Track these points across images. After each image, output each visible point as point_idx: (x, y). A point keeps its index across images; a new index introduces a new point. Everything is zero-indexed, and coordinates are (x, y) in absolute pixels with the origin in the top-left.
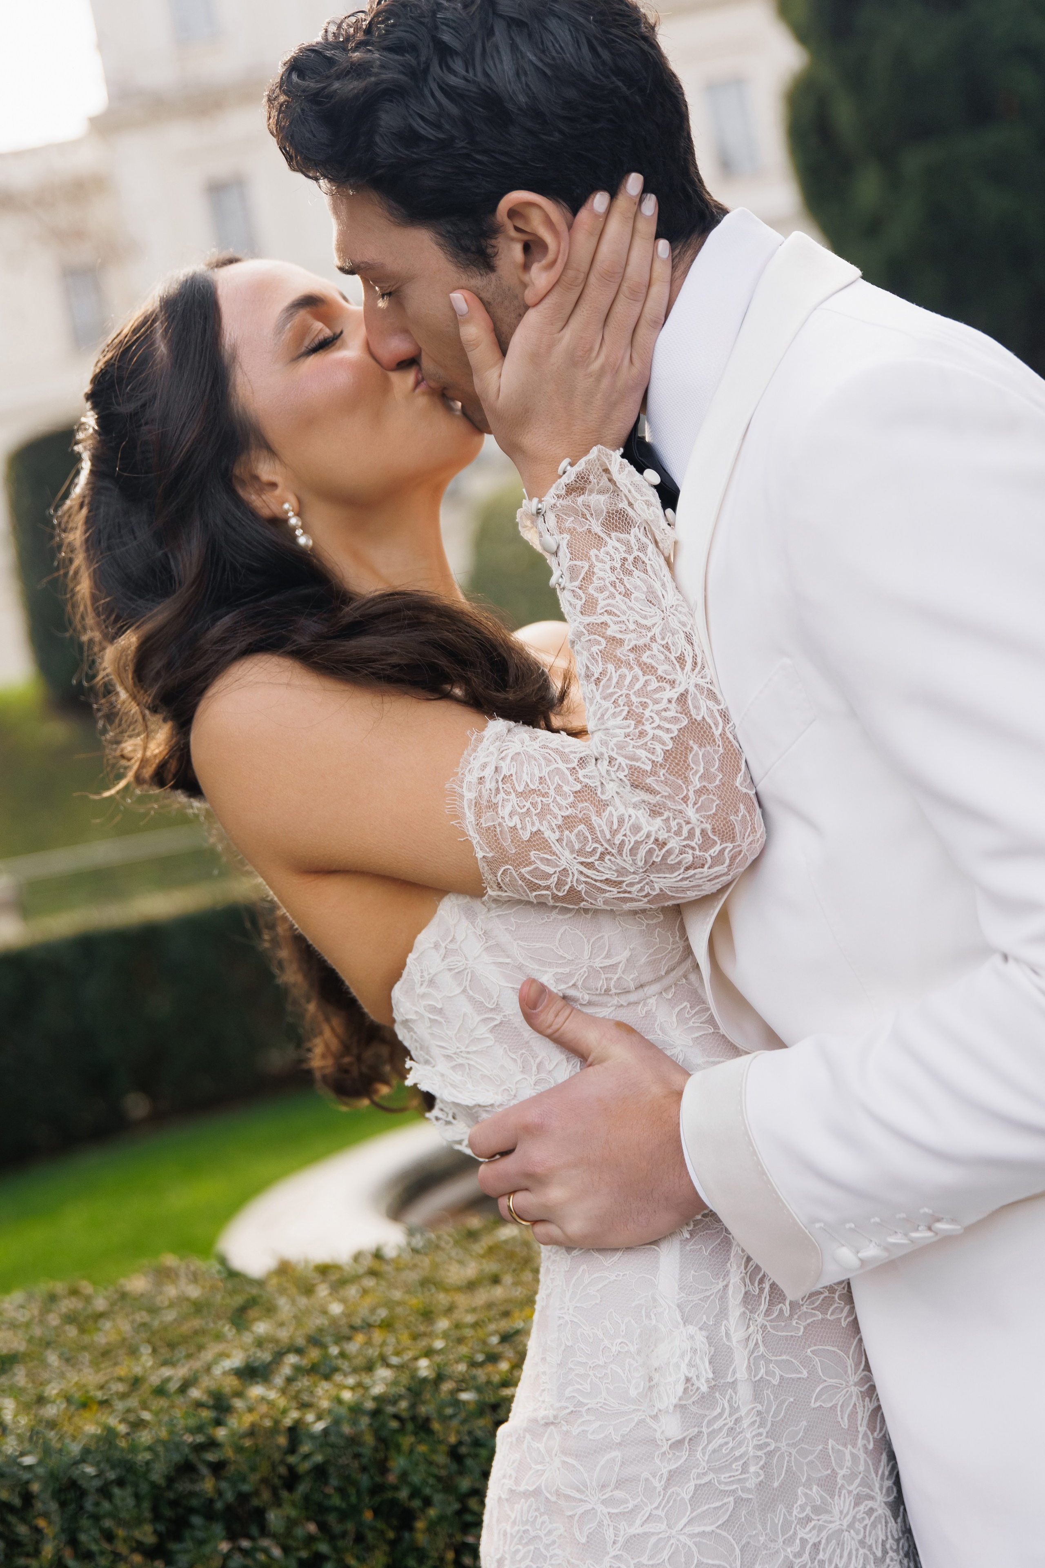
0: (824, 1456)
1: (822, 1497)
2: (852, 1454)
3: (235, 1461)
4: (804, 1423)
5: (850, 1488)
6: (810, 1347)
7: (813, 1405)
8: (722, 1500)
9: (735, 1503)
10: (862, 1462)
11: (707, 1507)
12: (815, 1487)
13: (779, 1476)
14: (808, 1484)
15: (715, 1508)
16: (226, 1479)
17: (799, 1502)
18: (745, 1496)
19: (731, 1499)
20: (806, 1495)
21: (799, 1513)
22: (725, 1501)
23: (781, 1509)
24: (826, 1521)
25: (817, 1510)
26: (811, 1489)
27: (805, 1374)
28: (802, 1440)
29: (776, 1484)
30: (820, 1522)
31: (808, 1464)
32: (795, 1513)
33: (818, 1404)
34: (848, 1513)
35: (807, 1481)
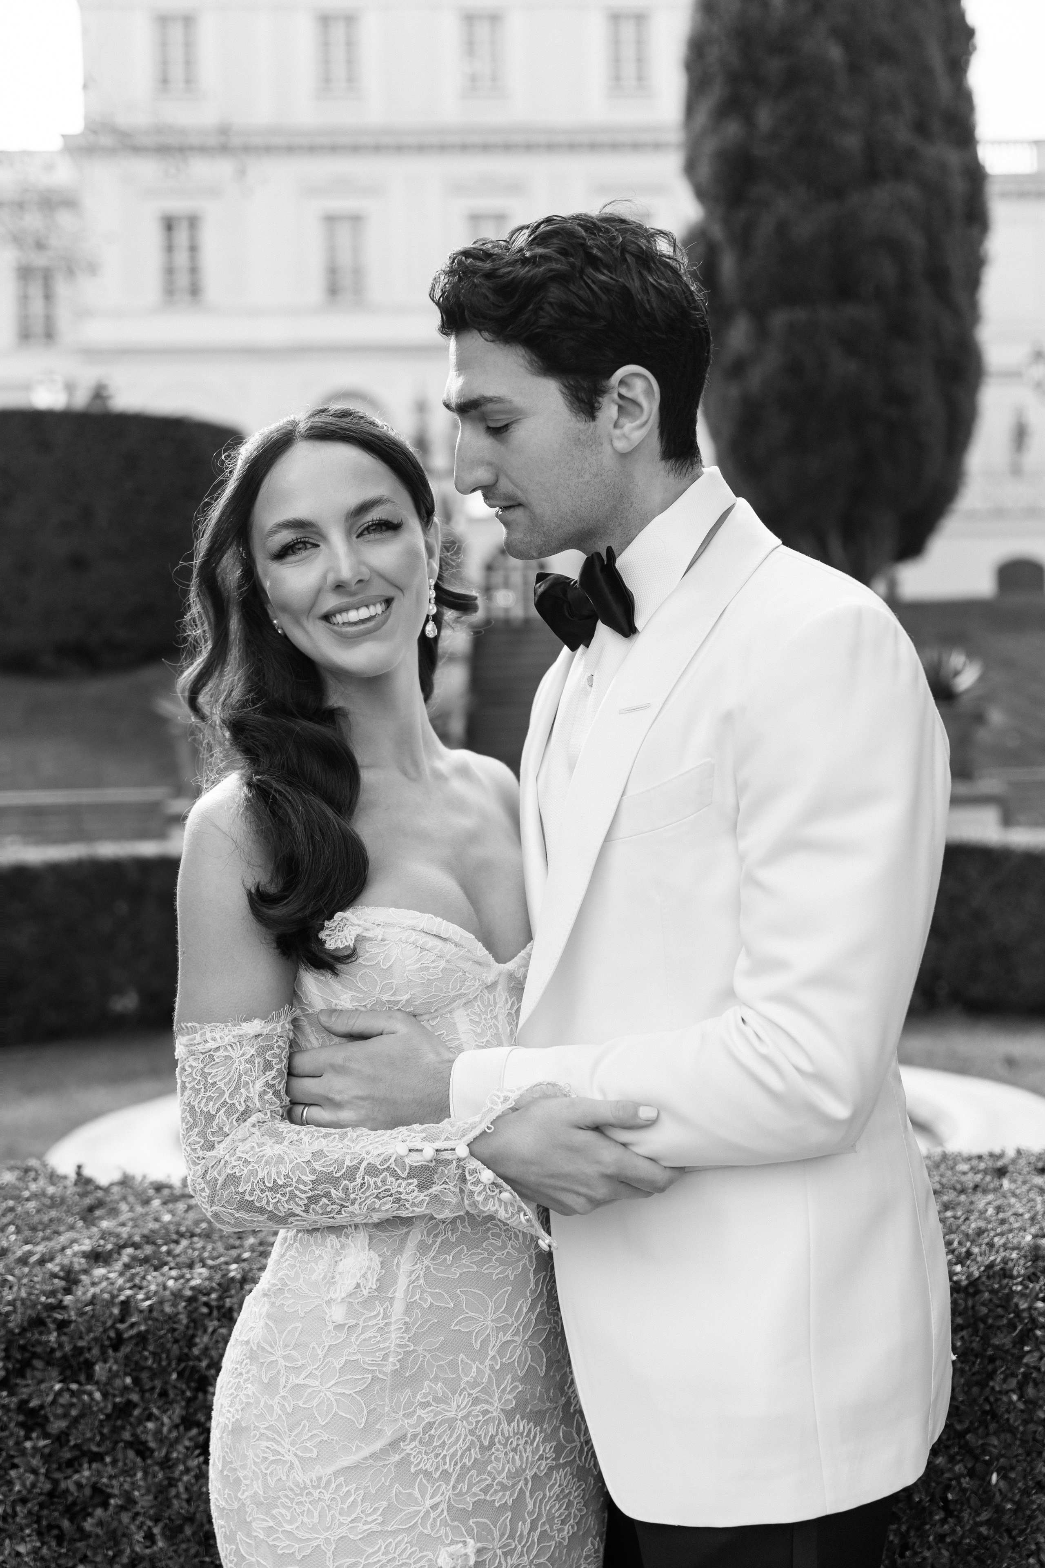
0: (453, 1365)
1: (443, 1392)
2: (477, 1368)
3: (75, 1321)
4: (442, 1338)
5: (471, 1392)
6: (460, 1288)
7: (452, 1327)
8: (363, 1375)
9: (372, 1379)
10: (487, 1376)
11: (351, 1377)
12: (440, 1384)
13: (411, 1370)
14: (436, 1379)
15: (356, 1379)
16: (65, 1334)
17: (424, 1391)
18: (380, 1376)
19: (370, 1376)
20: (430, 1387)
21: (422, 1398)
22: (365, 1376)
23: (408, 1392)
24: (443, 1409)
25: (437, 1399)
26: (436, 1385)
27: (452, 1305)
28: (437, 1349)
29: (407, 1375)
30: (438, 1409)
31: (438, 1366)
32: (418, 1397)
33: (457, 1328)
34: (464, 1408)
35: (434, 1378)
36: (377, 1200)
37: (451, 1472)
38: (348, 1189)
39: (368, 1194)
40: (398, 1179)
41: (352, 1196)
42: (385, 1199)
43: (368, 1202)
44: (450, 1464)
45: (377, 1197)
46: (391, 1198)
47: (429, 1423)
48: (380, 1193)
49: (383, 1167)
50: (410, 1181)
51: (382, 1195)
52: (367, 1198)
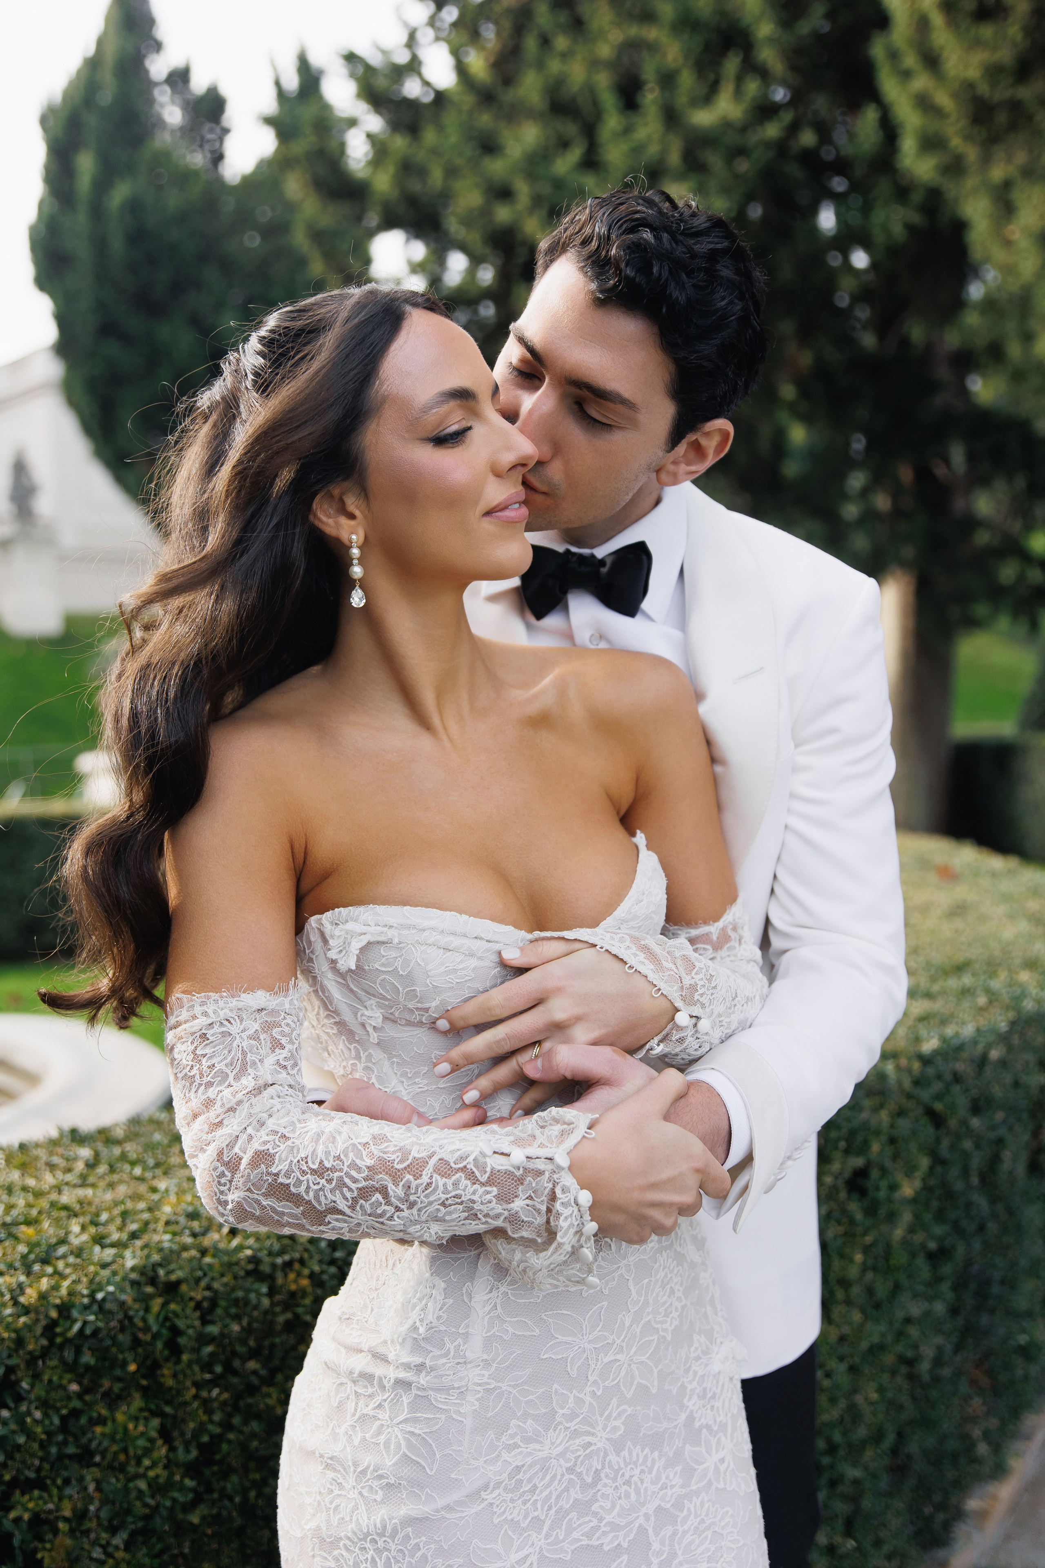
1: (534, 1430)
2: (575, 1397)
5: (568, 1425)
12: (529, 1422)
33: (547, 1356)
34: (560, 1444)
36: (442, 1208)
37: (543, 1518)
38: (409, 1187)
39: (432, 1198)
40: (474, 1183)
41: (412, 1198)
42: (453, 1207)
43: (431, 1209)
44: (542, 1510)
45: (443, 1204)
46: (461, 1207)
47: (517, 1467)
48: (447, 1199)
49: (457, 1166)
50: (489, 1189)
51: (450, 1202)
52: (431, 1203)
